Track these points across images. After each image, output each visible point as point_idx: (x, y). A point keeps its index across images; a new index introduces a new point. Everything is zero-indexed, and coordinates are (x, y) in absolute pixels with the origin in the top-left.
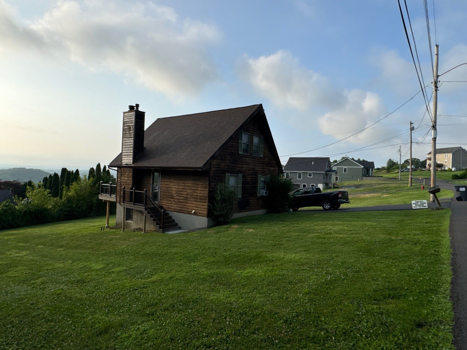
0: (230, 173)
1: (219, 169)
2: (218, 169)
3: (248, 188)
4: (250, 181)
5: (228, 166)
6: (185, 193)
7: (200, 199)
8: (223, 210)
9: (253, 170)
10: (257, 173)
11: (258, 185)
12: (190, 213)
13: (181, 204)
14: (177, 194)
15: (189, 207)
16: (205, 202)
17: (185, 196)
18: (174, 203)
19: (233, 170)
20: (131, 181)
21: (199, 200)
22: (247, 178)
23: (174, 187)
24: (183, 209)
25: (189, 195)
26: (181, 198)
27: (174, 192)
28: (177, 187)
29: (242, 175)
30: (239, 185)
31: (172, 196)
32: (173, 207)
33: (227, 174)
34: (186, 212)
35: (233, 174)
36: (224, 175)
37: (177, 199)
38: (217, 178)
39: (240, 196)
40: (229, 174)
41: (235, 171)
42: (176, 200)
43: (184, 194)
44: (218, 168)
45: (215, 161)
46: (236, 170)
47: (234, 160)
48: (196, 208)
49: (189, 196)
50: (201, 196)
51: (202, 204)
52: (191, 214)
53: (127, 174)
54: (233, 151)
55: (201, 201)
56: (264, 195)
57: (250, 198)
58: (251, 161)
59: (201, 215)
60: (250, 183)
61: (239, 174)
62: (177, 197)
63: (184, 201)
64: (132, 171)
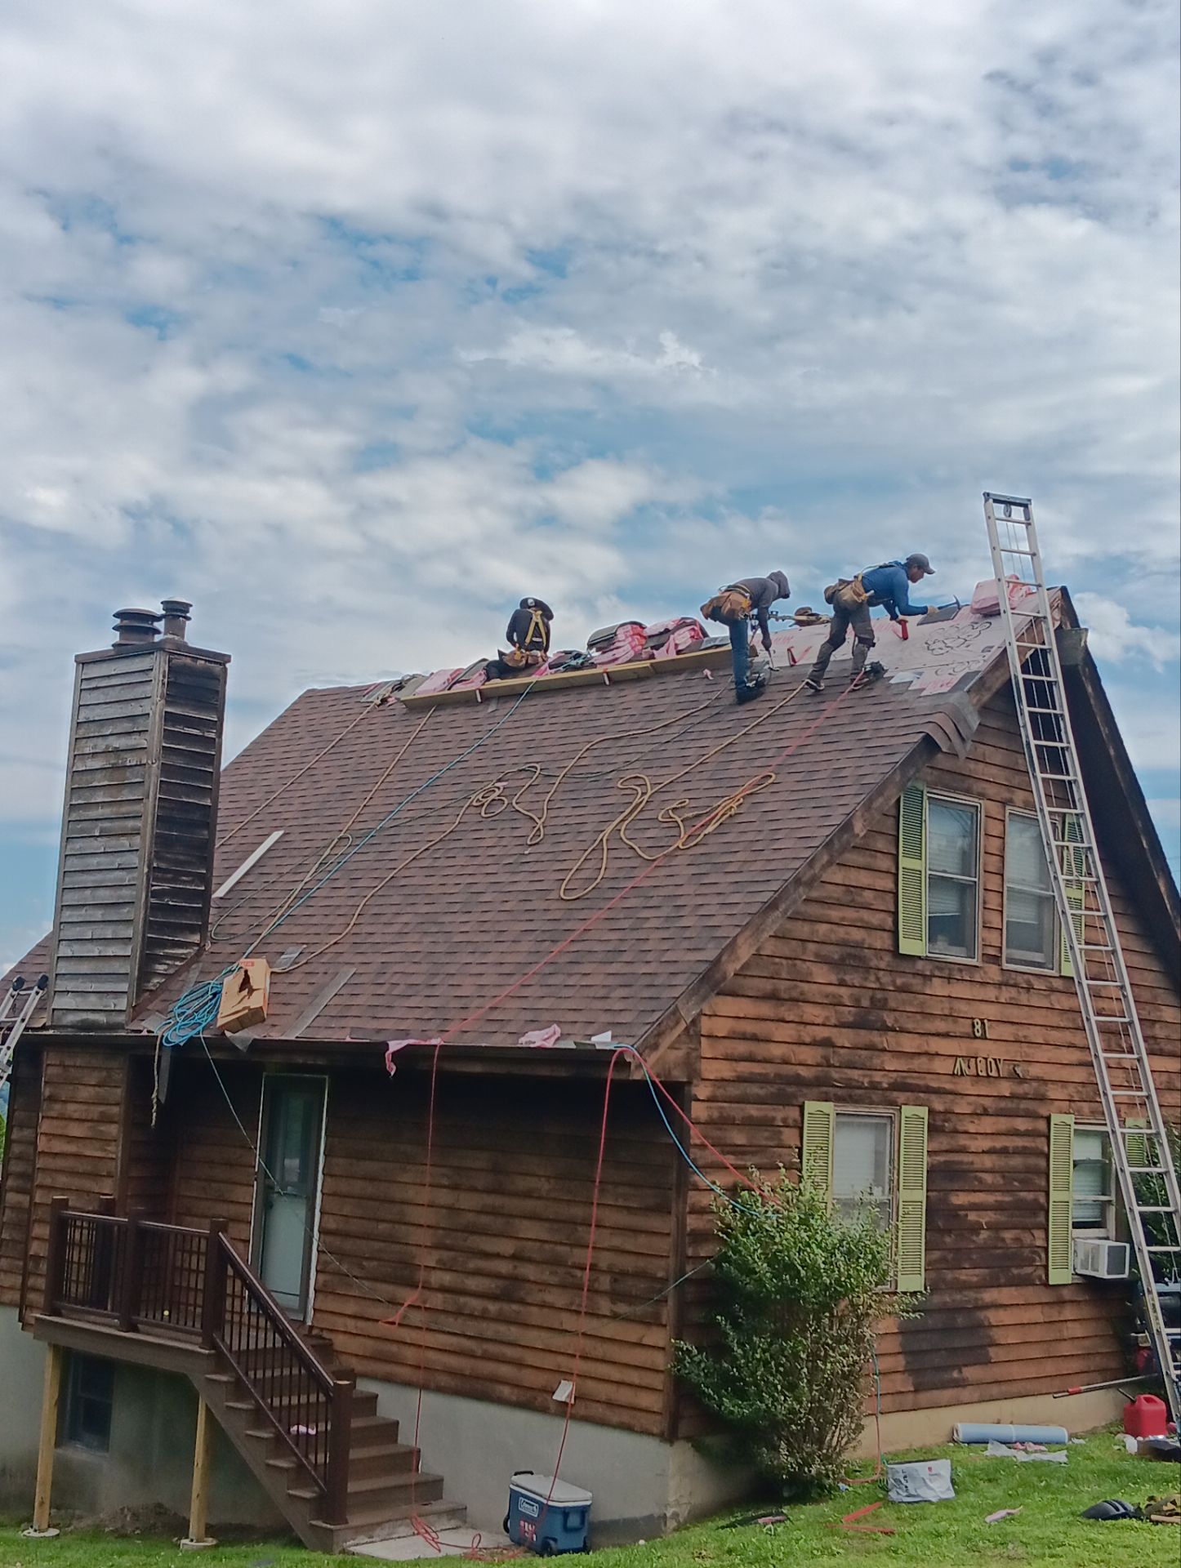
0: (838, 1099)
1: (757, 1068)
2: (745, 1068)
3: (972, 1216)
4: (988, 1161)
5: (827, 1043)
6: (507, 1247)
7: (615, 1296)
8: (792, 1387)
9: (1015, 1077)
10: (1042, 1099)
11: (1054, 1196)
12: (534, 1401)
13: (473, 1327)
14: (446, 1255)
15: (530, 1358)
16: (652, 1321)
17: (504, 1267)
18: (417, 1318)
19: (855, 1074)
20: (115, 1151)
21: (605, 1306)
22: (963, 1141)
23: (425, 1195)
24: (488, 1368)
25: (530, 1260)
26: (473, 1283)
27: (423, 1237)
28: (445, 1197)
29: (923, 1112)
30: (904, 1195)
31: (409, 1265)
32: (410, 1354)
33: (811, 1106)
34: (506, 1391)
35: (862, 1109)
36: (793, 1113)
37: (443, 1289)
38: (739, 1138)
39: (913, 1281)
40: (828, 1107)
41: (874, 1086)
42: (437, 1300)
43: (498, 1256)
44: (751, 1059)
45: (728, 1006)
46: (878, 1077)
47: (865, 1003)
48: (578, 1365)
49: (529, 1271)
50: (624, 1274)
51: (633, 1333)
52: (544, 1410)
53: (84, 1093)
54: (857, 935)
55: (622, 1308)
56: (1103, 1273)
57: (989, 1296)
58: (990, 1011)
59: (625, 1417)
60: (988, 1178)
61: (907, 1111)
62: (447, 1278)
63: (493, 1307)
64: (119, 1076)
